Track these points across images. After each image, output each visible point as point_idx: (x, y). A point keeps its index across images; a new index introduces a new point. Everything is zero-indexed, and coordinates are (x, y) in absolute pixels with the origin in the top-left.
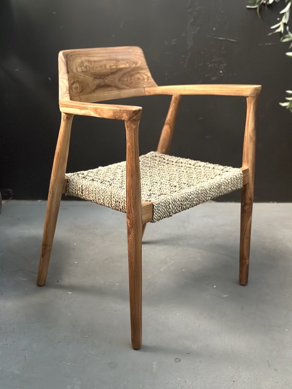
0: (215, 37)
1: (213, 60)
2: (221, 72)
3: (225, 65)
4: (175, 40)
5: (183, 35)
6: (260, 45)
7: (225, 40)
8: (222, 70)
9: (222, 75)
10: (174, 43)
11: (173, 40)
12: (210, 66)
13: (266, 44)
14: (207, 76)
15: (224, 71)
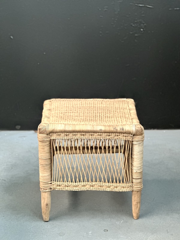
0: (136, 4)
1: (136, 21)
2: (142, 30)
3: (145, 24)
4: (107, 7)
5: (112, 3)
6: (170, 9)
7: (144, 6)
8: (143, 29)
9: (143, 32)
10: (106, 9)
11: (105, 7)
12: (133, 25)
13: (175, 9)
14: (131, 33)
15: (144, 29)
